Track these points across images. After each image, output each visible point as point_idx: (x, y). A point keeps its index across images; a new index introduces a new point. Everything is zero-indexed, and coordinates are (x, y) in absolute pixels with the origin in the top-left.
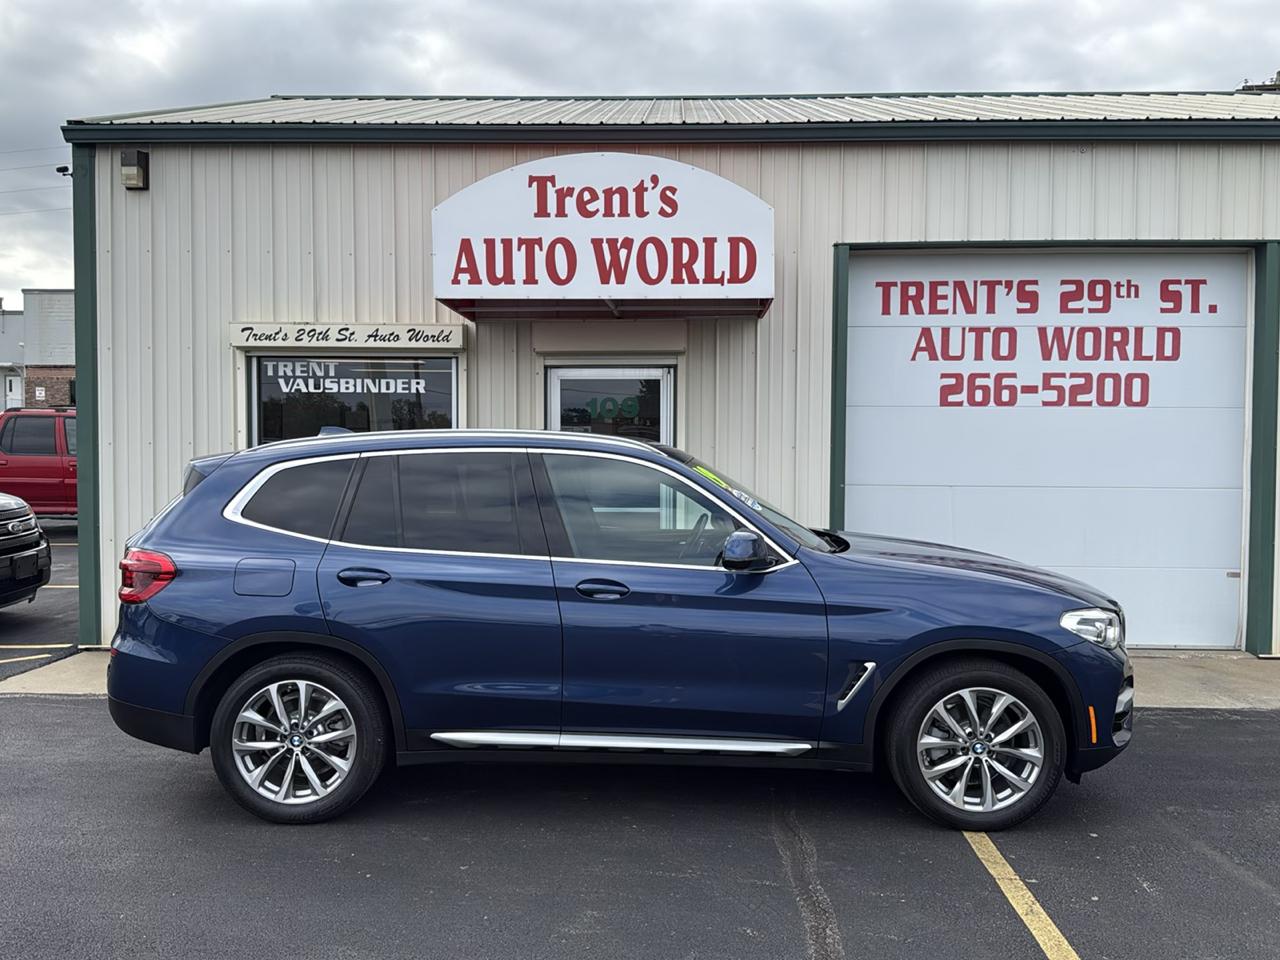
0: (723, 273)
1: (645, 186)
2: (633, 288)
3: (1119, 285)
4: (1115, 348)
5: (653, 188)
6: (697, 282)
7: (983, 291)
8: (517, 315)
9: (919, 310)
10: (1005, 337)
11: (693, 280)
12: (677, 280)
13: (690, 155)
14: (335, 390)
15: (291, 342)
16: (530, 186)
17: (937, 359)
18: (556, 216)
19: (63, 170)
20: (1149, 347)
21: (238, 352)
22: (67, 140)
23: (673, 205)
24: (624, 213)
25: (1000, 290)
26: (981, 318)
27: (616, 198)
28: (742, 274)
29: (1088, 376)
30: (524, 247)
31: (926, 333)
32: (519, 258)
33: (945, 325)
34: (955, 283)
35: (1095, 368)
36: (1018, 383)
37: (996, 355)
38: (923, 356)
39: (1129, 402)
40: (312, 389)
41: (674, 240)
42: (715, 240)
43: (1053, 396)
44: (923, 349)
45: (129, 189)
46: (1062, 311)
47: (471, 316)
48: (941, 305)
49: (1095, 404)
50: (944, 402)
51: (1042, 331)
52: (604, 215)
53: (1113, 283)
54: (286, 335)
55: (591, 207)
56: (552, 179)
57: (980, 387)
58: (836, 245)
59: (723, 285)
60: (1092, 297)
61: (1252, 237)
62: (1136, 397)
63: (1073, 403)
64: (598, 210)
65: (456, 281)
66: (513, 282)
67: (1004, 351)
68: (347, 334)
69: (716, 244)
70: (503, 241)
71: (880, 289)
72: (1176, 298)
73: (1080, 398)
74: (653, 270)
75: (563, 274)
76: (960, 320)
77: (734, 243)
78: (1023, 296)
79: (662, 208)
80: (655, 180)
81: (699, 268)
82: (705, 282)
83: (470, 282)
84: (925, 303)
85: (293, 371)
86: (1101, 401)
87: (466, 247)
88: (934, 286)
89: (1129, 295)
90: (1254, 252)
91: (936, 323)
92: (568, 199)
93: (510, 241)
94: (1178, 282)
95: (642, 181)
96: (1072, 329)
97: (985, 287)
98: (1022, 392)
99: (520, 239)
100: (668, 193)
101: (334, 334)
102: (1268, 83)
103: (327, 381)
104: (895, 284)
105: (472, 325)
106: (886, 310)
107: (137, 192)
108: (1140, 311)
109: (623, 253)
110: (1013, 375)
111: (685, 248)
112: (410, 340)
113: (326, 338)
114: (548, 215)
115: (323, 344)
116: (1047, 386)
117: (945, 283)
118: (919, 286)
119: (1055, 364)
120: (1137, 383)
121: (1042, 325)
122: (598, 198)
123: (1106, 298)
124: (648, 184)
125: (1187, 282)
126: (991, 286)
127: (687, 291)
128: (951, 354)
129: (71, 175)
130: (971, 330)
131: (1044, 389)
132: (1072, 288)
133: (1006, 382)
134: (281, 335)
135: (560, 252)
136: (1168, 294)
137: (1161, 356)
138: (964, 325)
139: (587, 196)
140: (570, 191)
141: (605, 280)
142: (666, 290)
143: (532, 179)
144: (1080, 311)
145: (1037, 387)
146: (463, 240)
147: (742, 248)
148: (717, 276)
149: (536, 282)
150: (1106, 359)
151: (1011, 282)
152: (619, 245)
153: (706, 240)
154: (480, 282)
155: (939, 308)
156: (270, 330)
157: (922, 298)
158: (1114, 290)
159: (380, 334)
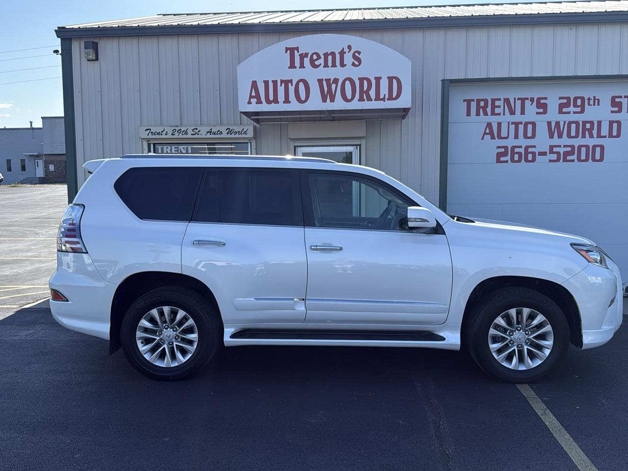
0: (385, 95)
1: (345, 51)
2: (339, 104)
3: (589, 99)
4: (587, 132)
5: (349, 52)
6: (371, 100)
7: (519, 103)
8: (280, 120)
9: (486, 114)
10: (530, 127)
11: (369, 99)
12: (361, 99)
13: (367, 35)
15: (169, 136)
16: (286, 52)
17: (495, 139)
18: (300, 68)
19: (56, 52)
20: (605, 131)
21: (144, 141)
22: (58, 37)
23: (359, 60)
24: (334, 65)
25: (527, 103)
26: (518, 117)
27: (330, 58)
28: (394, 96)
29: (573, 147)
30: (283, 84)
31: (489, 125)
32: (281, 90)
34: (504, 99)
35: (576, 142)
36: (536, 150)
37: (525, 136)
38: (488, 137)
39: (594, 160)
41: (359, 79)
42: (380, 78)
43: (554, 157)
44: (487, 134)
46: (559, 113)
47: (257, 121)
49: (576, 161)
50: (498, 161)
51: (549, 123)
52: (324, 67)
53: (586, 98)
54: (167, 132)
55: (317, 63)
56: (297, 49)
57: (517, 153)
58: (443, 81)
59: (384, 101)
60: (575, 106)
62: (598, 157)
63: (565, 160)
64: (320, 64)
65: (249, 102)
66: (278, 103)
67: (530, 134)
68: (197, 131)
69: (381, 80)
70: (273, 81)
71: (466, 103)
72: (619, 105)
73: (569, 158)
74: (349, 95)
75: (303, 98)
76: (507, 118)
77: (390, 79)
78: (539, 106)
79: (353, 62)
80: (350, 47)
81: (372, 93)
82: (375, 100)
83: (257, 103)
84: (489, 110)
85: (171, 150)
87: (254, 85)
88: (493, 101)
89: (594, 105)
91: (494, 120)
92: (305, 59)
93: (277, 81)
94: (621, 97)
95: (343, 48)
96: (565, 122)
98: (539, 155)
99: (281, 80)
100: (356, 54)
101: (190, 132)
104: (473, 100)
105: (256, 124)
106: (469, 114)
107: (93, 62)
108: (600, 112)
109: (333, 86)
110: (534, 147)
111: (365, 82)
112: (228, 134)
113: (186, 133)
114: (296, 67)
115: (185, 136)
116: (551, 152)
117: (499, 99)
119: (556, 141)
120: (598, 150)
121: (549, 120)
122: (320, 58)
123: (583, 106)
124: (346, 50)
125: (625, 97)
126: (523, 100)
127: (366, 105)
128: (502, 136)
129: (61, 54)
130: (513, 123)
131: (550, 154)
132: (565, 101)
133: (530, 150)
134: (164, 132)
135: (301, 86)
136: (616, 104)
137: (611, 136)
138: (509, 121)
139: (315, 57)
140: (306, 55)
141: (324, 100)
142: (356, 105)
143: (287, 49)
144: (569, 113)
145: (546, 152)
146: (253, 81)
147: (395, 81)
148: (382, 97)
149: (290, 102)
150: (582, 138)
151: (533, 98)
152: (331, 82)
153: (376, 78)
154: (261, 103)
155: (496, 112)
156: (159, 130)
157: (487, 107)
158: (586, 101)
159: (212, 131)
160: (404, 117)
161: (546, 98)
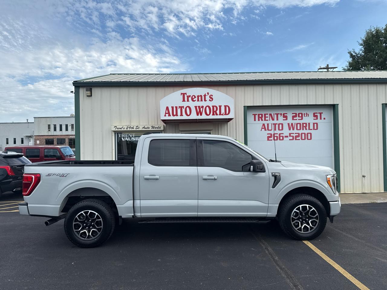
2: (204, 117)
3: (304, 114)
4: (304, 127)
6: (218, 115)
7: (275, 116)
8: (175, 123)
9: (262, 120)
10: (281, 125)
11: (217, 114)
12: (213, 114)
13: (213, 88)
14: (134, 140)
15: (125, 130)
17: (266, 130)
18: (187, 101)
19: (72, 92)
20: (311, 127)
21: (113, 132)
22: (73, 85)
23: (212, 99)
24: (202, 100)
25: (279, 116)
26: (275, 122)
27: (200, 97)
28: (227, 113)
29: (299, 134)
30: (180, 108)
31: (264, 125)
32: (179, 110)
33: (268, 123)
35: (300, 132)
36: (284, 135)
37: (279, 129)
38: (263, 130)
39: (308, 139)
40: (129, 140)
41: (212, 106)
42: (221, 106)
43: (291, 138)
44: (263, 128)
45: (87, 96)
46: (293, 120)
47: (165, 123)
48: (267, 119)
49: (300, 139)
50: (268, 140)
51: (289, 124)
52: (197, 101)
53: (303, 114)
55: (194, 99)
56: (186, 94)
57: (276, 136)
58: (244, 106)
59: (223, 115)
60: (299, 117)
61: (332, 103)
62: (309, 138)
63: (296, 139)
65: (165, 116)
66: (178, 116)
67: (281, 128)
68: (138, 127)
69: (221, 107)
70: (175, 107)
71: (254, 116)
72: (317, 116)
73: (297, 138)
74: (208, 113)
75: (188, 113)
76: (271, 122)
77: (225, 106)
78: (284, 117)
79: (210, 99)
80: (208, 93)
81: (218, 112)
82: (219, 115)
83: (168, 116)
84: (263, 118)
85: (125, 136)
86: (302, 139)
87: (167, 108)
88: (265, 115)
89: (307, 116)
90: (332, 106)
91: (266, 123)
92: (189, 98)
93: (177, 107)
94: (317, 113)
95: (205, 94)
96: (295, 124)
97: (276, 115)
98: (285, 137)
99: (179, 106)
100: (211, 96)
101: (135, 128)
102: (325, 67)
103: (133, 138)
104: (257, 114)
105: (165, 125)
106: (255, 120)
107: (89, 97)
108: (309, 119)
109: (201, 109)
110: (283, 134)
111: (215, 108)
112: (152, 128)
113: (133, 128)
114: (185, 101)
115: (132, 130)
116: (290, 136)
117: (268, 114)
118: (262, 115)
119: (291, 131)
120: (309, 135)
121: (288, 123)
122: (196, 97)
123: (302, 117)
124: (207, 94)
125: (319, 113)
126: (277, 114)
127: (215, 117)
128: (269, 129)
129: (74, 93)
131: (289, 136)
132: (295, 115)
133: (281, 135)
134: (123, 128)
135: (188, 109)
136: (315, 116)
137: (314, 129)
139: (193, 97)
140: (190, 96)
141: (198, 115)
142: (211, 117)
143: (181, 94)
144: (296, 120)
145: (288, 136)
146: (167, 107)
147: (227, 107)
148: (222, 113)
149: (183, 116)
150: (302, 130)
151: (282, 114)
152: (201, 107)
153: (219, 106)
154: (170, 116)
155: (266, 119)
156: (121, 127)
157: (262, 117)
158: (303, 115)
159: (145, 127)
160: (228, 121)
161: (287, 114)
